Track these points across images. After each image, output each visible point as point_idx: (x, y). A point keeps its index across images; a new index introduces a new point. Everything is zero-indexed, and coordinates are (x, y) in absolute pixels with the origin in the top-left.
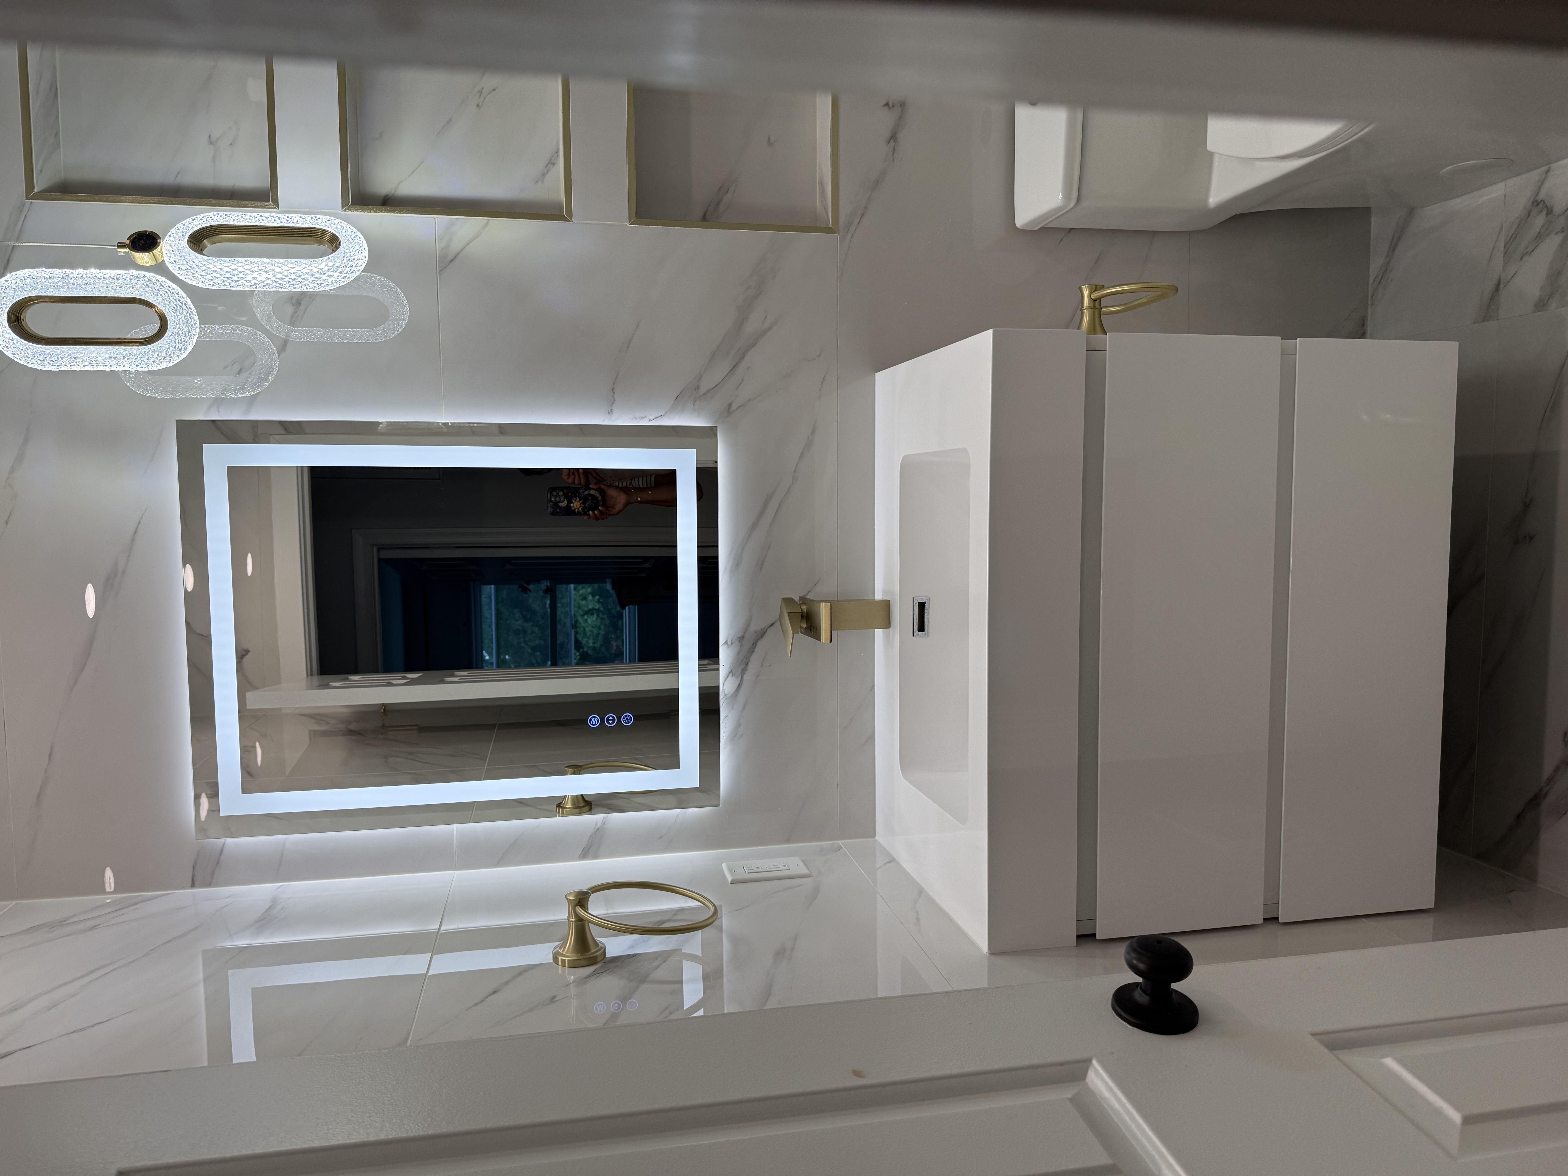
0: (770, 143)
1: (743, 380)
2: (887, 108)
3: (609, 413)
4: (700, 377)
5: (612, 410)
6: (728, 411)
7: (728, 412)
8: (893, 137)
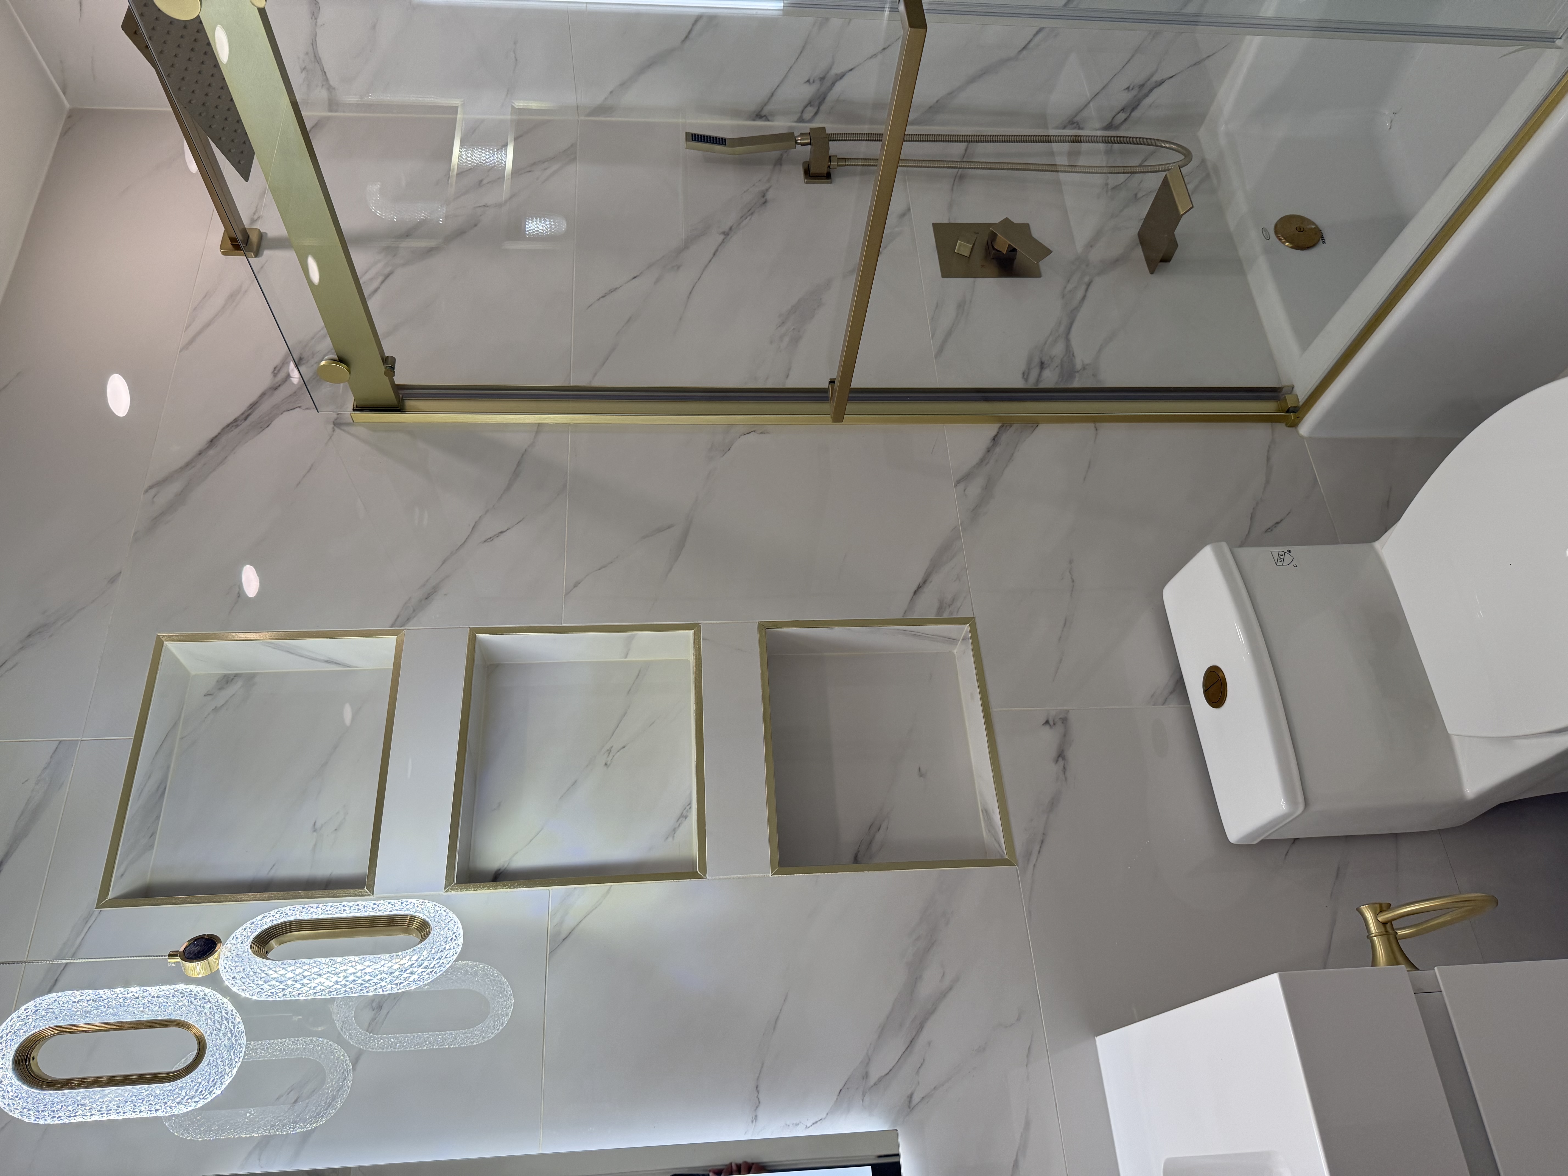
0: (921, 774)
1: (924, 1060)
2: (1047, 727)
3: (752, 1121)
4: (868, 1061)
5: (756, 1116)
7: (909, 1107)
8: (1061, 756)
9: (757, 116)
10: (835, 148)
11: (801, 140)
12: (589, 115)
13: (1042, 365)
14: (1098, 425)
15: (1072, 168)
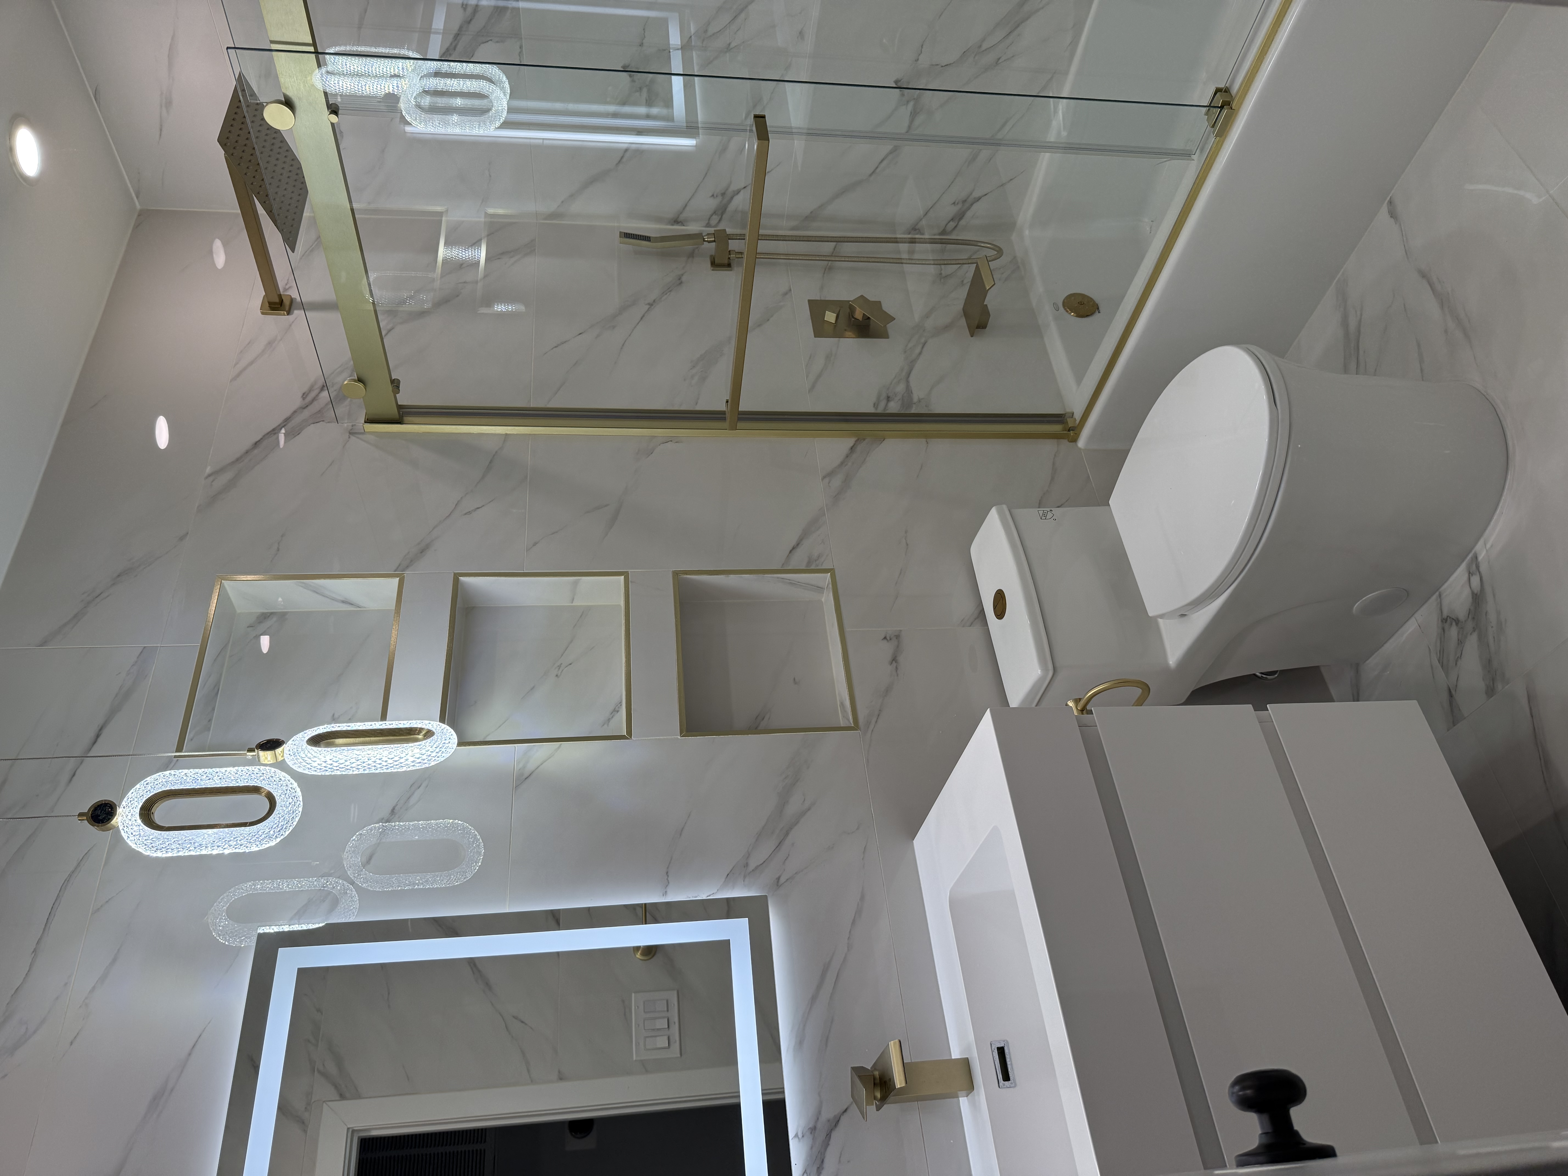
0: (795, 682)
1: (789, 855)
2: (885, 641)
3: (663, 895)
4: (748, 855)
5: (666, 892)
6: (777, 883)
7: (778, 885)
8: (894, 660)
9: (675, 222)
10: (733, 245)
11: (707, 238)
12: (546, 219)
13: (888, 399)
14: (928, 440)
15: (911, 261)
